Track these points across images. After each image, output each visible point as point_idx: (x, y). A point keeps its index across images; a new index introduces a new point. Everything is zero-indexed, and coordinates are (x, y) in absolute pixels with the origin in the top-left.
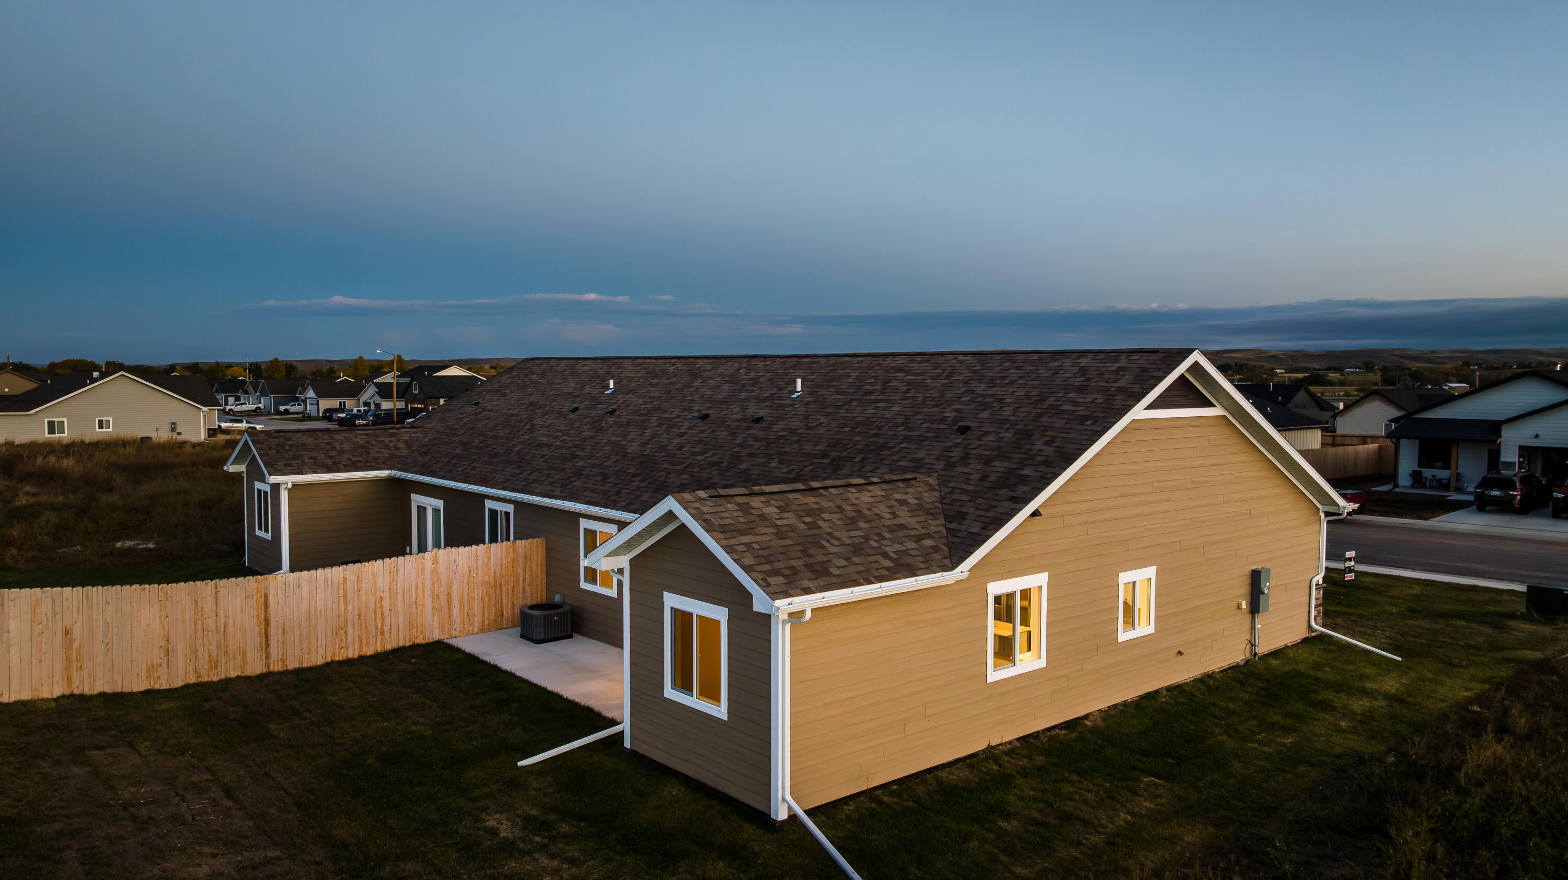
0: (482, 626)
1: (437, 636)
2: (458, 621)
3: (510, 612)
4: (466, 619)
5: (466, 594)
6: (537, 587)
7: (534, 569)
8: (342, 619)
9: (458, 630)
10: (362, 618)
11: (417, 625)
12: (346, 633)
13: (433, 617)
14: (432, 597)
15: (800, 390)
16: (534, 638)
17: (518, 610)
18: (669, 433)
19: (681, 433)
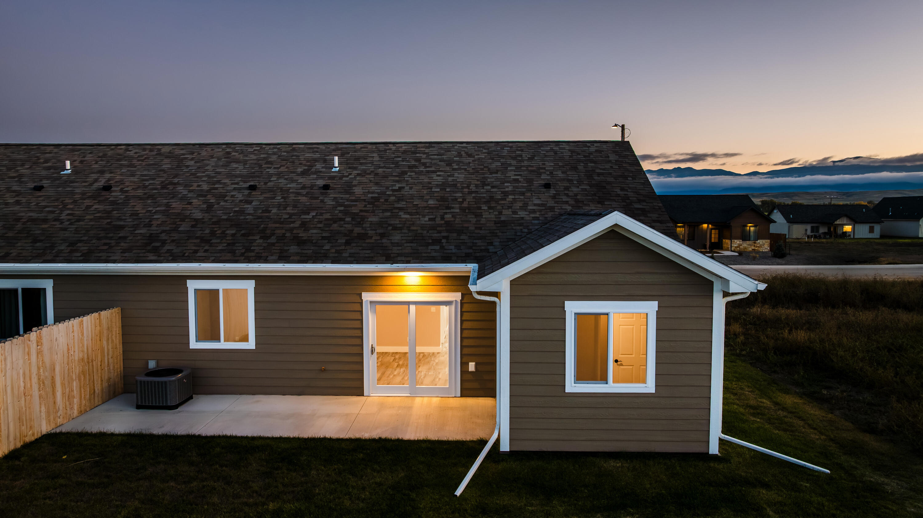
0: (80, 407)
1: (45, 428)
2: (61, 408)
3: (100, 388)
4: (68, 403)
5: (66, 375)
6: (117, 359)
7: (114, 340)
9: (61, 417)
11: (26, 420)
13: (40, 407)
14: (39, 384)
15: (337, 165)
16: (169, 404)
17: (105, 384)
18: (226, 201)
19: (243, 200)
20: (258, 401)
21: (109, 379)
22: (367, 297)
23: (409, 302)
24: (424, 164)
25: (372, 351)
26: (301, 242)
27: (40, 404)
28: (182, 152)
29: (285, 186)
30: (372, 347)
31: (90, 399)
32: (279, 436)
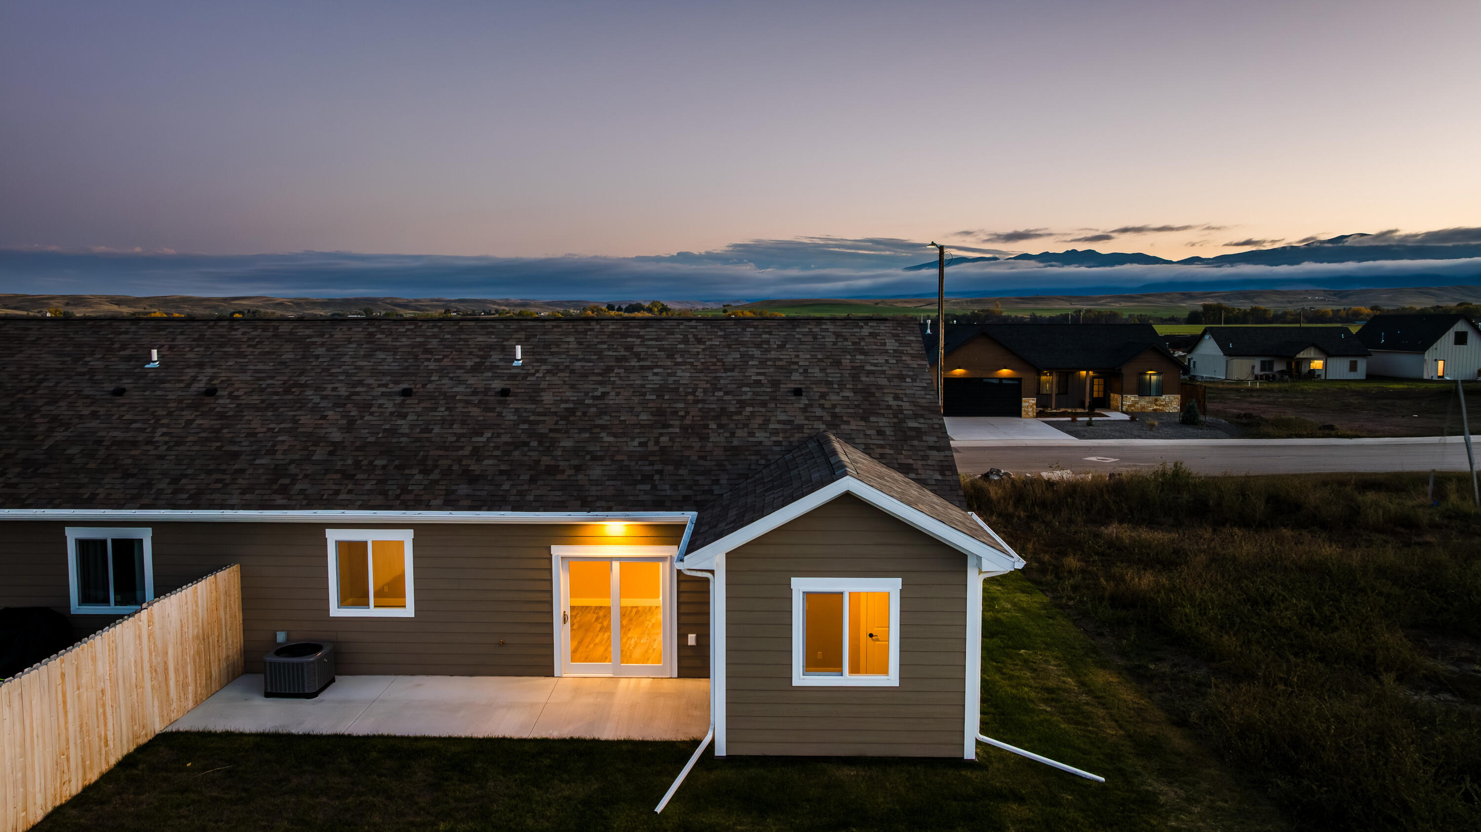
0: (195, 697)
1: (158, 727)
2: (175, 700)
3: (217, 670)
4: (182, 693)
5: (180, 659)
6: (236, 631)
7: (233, 607)
8: (63, 737)
9: (175, 711)
10: (84, 728)
11: (139, 719)
12: (68, 759)
13: (153, 701)
14: (151, 673)
15: (520, 358)
16: (307, 691)
17: (224, 664)
18: (372, 414)
19: (394, 412)
20: (419, 685)
21: (228, 657)
22: (558, 551)
23: (612, 558)
24: (637, 356)
25: (565, 619)
26: (473, 479)
27: (153, 698)
28: (308, 332)
29: (450, 390)
30: (565, 615)
31: (206, 685)
32: (447, 736)
